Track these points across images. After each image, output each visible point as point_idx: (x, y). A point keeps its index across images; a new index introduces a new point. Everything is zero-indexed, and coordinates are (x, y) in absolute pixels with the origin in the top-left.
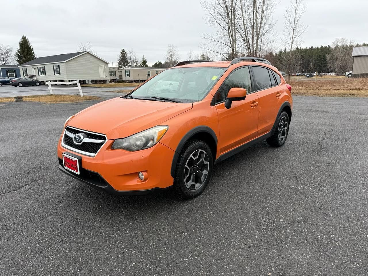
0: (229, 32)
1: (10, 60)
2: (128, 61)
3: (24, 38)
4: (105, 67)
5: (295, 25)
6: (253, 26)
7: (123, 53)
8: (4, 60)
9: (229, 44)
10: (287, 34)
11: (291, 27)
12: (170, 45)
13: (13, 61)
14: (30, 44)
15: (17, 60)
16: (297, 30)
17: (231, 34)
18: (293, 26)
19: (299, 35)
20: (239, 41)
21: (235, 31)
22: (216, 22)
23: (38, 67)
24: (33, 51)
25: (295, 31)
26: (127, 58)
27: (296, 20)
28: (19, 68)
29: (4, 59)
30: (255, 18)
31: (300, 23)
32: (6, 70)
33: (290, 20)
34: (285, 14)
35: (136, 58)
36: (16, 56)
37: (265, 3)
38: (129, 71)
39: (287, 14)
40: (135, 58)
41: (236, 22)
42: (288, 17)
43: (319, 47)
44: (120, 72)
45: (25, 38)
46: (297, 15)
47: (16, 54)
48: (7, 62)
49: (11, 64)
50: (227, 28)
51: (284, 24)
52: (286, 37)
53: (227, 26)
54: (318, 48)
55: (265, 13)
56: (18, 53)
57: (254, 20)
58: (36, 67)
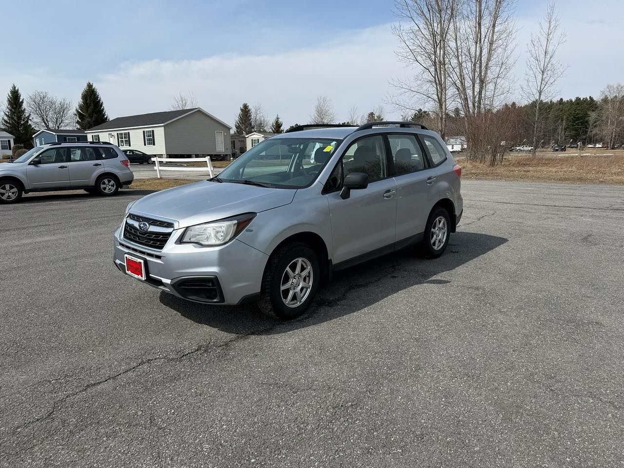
0: (436, 76)
1: (67, 121)
2: (253, 124)
3: (90, 86)
4: (225, 134)
5: (546, 64)
6: (475, 65)
7: (245, 111)
8: (57, 121)
9: (435, 97)
10: (532, 79)
11: (538, 67)
12: (321, 97)
13: (70, 123)
14: (99, 96)
15: (78, 122)
16: (549, 72)
17: (439, 80)
18: (542, 65)
19: (552, 80)
20: (451, 91)
21: (445, 75)
22: (415, 59)
23: (118, 134)
24: (102, 108)
25: (545, 74)
26: (250, 120)
27: (548, 56)
28: (85, 135)
29: (57, 119)
30: (478, 53)
31: (553, 61)
32: (64, 138)
33: (538, 55)
34: (530, 46)
35: (265, 119)
36: (76, 115)
37: (496, 30)
38: (258, 140)
39: (533, 45)
40: (263, 119)
41: (447, 60)
42: (533, 51)
43: (574, 100)
44: (242, 141)
45: (92, 86)
46: (550, 49)
47: (76, 113)
48: (61, 124)
49: (67, 128)
50: (432, 69)
51: (527, 62)
52: (530, 84)
53: (434, 67)
54: (571, 101)
55: (494, 46)
56: (79, 110)
57: (477, 57)
58: (115, 133)
